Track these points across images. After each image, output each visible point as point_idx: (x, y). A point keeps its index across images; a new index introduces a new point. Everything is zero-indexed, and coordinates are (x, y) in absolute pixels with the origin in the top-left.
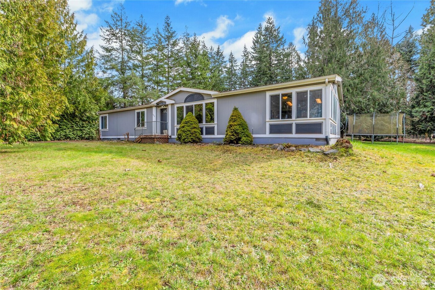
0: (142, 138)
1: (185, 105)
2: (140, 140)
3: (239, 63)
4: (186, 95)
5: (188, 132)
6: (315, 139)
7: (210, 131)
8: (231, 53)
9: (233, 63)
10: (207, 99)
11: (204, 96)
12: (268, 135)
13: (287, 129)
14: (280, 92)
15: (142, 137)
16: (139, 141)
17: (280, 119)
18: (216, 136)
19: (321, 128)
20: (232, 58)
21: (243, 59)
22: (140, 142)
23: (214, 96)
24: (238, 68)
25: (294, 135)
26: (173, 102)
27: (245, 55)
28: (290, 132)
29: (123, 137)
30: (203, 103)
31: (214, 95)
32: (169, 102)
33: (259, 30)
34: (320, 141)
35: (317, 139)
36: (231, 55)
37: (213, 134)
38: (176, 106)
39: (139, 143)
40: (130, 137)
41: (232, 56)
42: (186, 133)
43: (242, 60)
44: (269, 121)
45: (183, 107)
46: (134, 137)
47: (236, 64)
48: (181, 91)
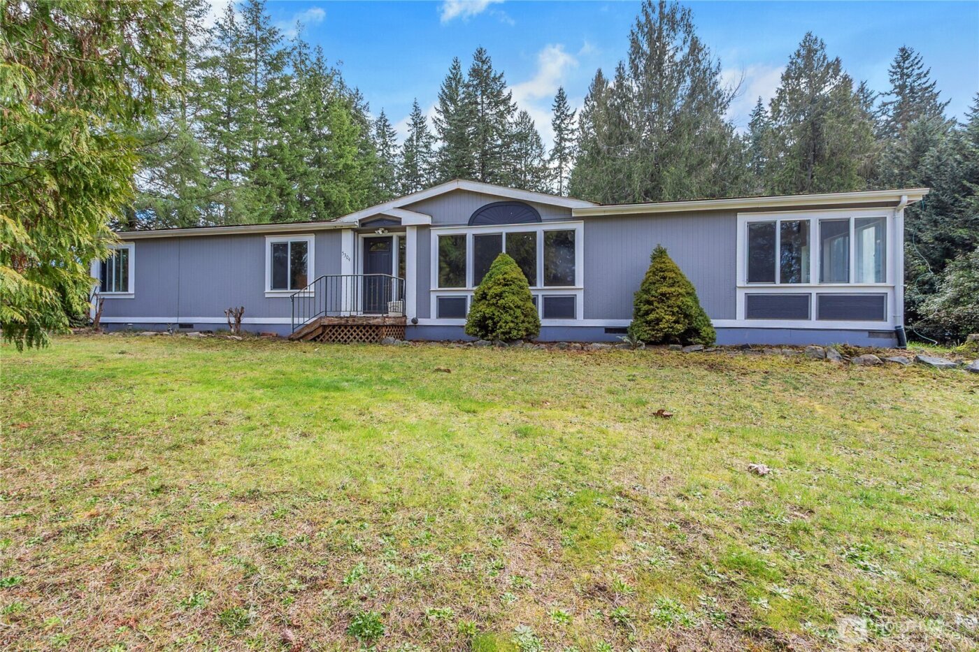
0: (325, 327)
1: (470, 232)
2: (320, 331)
3: (400, 141)
4: (477, 205)
5: (518, 312)
6: (867, 334)
7: (561, 307)
8: (382, 114)
9: (388, 139)
10: (551, 220)
11: (540, 210)
12: (741, 320)
13: (797, 307)
14: (778, 218)
15: (326, 322)
16: (315, 335)
17: (778, 283)
18: (580, 320)
19: (883, 307)
20: (384, 125)
21: (411, 132)
22: (318, 337)
23: (576, 212)
24: (398, 151)
25: (813, 323)
26: (426, 220)
27: (415, 124)
28: (805, 315)
29: (224, 320)
30: (539, 229)
31: (578, 210)
32: (409, 218)
33: (454, 71)
34: (878, 337)
35: (872, 333)
36: (383, 118)
37: (571, 314)
38: (435, 234)
39: (314, 340)
40: (244, 320)
41: (386, 121)
42: (512, 312)
43: (408, 135)
44: (743, 288)
45: (463, 237)
46: (288, 320)
47: (394, 143)
48: (458, 192)
